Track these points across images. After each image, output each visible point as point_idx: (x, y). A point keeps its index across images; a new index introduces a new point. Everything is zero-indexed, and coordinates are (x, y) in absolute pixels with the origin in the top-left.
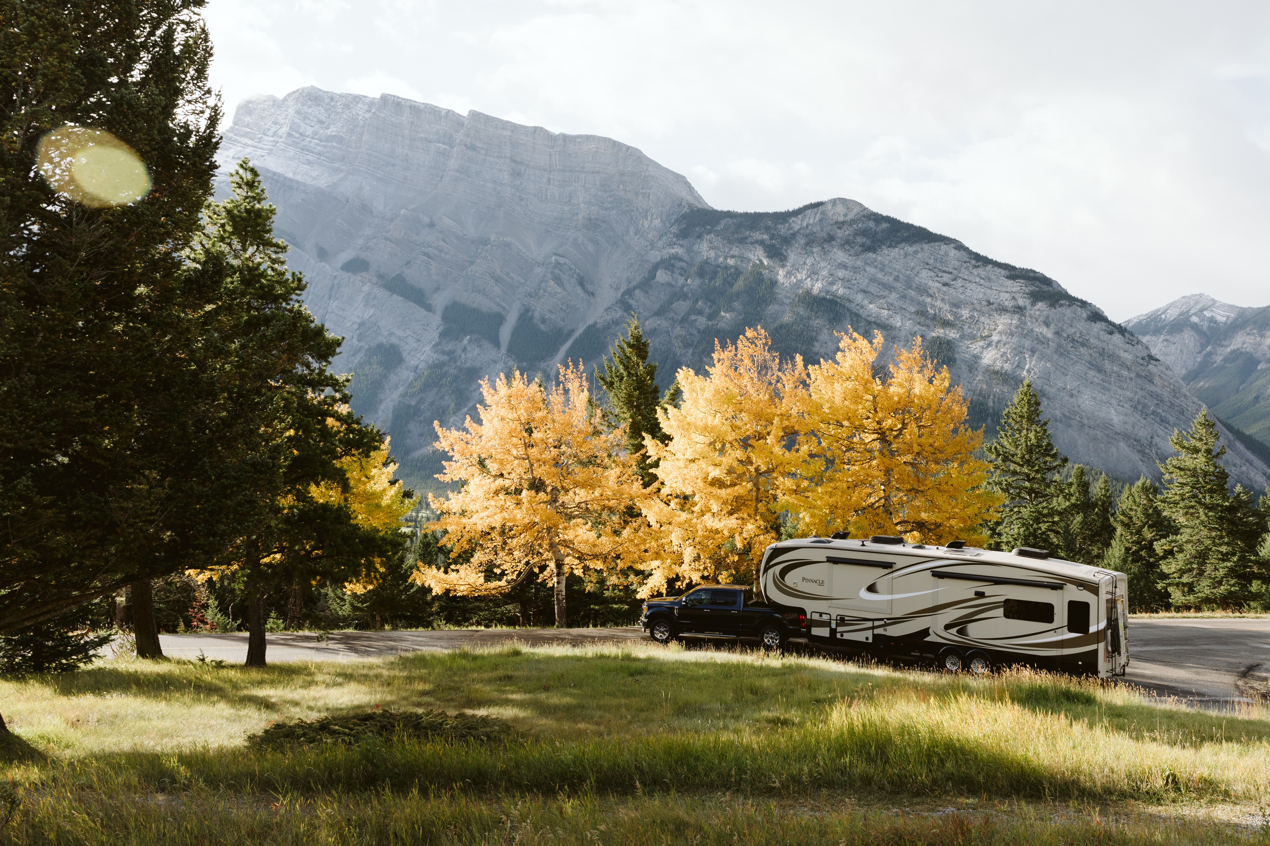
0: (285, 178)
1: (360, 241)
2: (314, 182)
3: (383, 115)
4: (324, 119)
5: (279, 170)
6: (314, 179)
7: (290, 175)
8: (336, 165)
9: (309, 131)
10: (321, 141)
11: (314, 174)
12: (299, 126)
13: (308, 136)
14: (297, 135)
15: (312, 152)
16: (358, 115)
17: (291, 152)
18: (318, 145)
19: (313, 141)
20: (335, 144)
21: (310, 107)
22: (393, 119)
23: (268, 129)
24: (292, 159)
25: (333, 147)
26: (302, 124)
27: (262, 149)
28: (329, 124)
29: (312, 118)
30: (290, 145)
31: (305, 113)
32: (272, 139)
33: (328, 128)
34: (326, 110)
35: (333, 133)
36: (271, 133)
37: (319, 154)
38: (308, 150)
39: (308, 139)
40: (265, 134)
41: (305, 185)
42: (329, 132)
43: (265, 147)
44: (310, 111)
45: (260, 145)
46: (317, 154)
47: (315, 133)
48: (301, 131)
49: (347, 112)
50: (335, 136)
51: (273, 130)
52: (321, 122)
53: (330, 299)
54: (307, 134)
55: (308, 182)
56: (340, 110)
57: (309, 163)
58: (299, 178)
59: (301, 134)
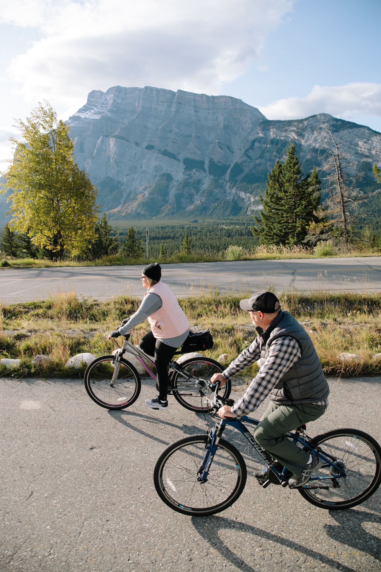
0: (115, 119)
3: (147, 94)
4: (124, 97)
8: (131, 113)
16: (137, 94)
17: (115, 110)
18: (123, 106)
19: (121, 105)
22: (150, 95)
23: (104, 102)
29: (119, 97)
30: (114, 108)
31: (117, 95)
32: (106, 106)
33: (126, 100)
34: (124, 94)
35: (128, 102)
37: (124, 109)
38: (120, 109)
39: (119, 105)
40: (103, 104)
42: (126, 102)
45: (102, 108)
49: (132, 94)
51: (106, 102)
53: (142, 159)
57: (121, 113)
59: (117, 103)
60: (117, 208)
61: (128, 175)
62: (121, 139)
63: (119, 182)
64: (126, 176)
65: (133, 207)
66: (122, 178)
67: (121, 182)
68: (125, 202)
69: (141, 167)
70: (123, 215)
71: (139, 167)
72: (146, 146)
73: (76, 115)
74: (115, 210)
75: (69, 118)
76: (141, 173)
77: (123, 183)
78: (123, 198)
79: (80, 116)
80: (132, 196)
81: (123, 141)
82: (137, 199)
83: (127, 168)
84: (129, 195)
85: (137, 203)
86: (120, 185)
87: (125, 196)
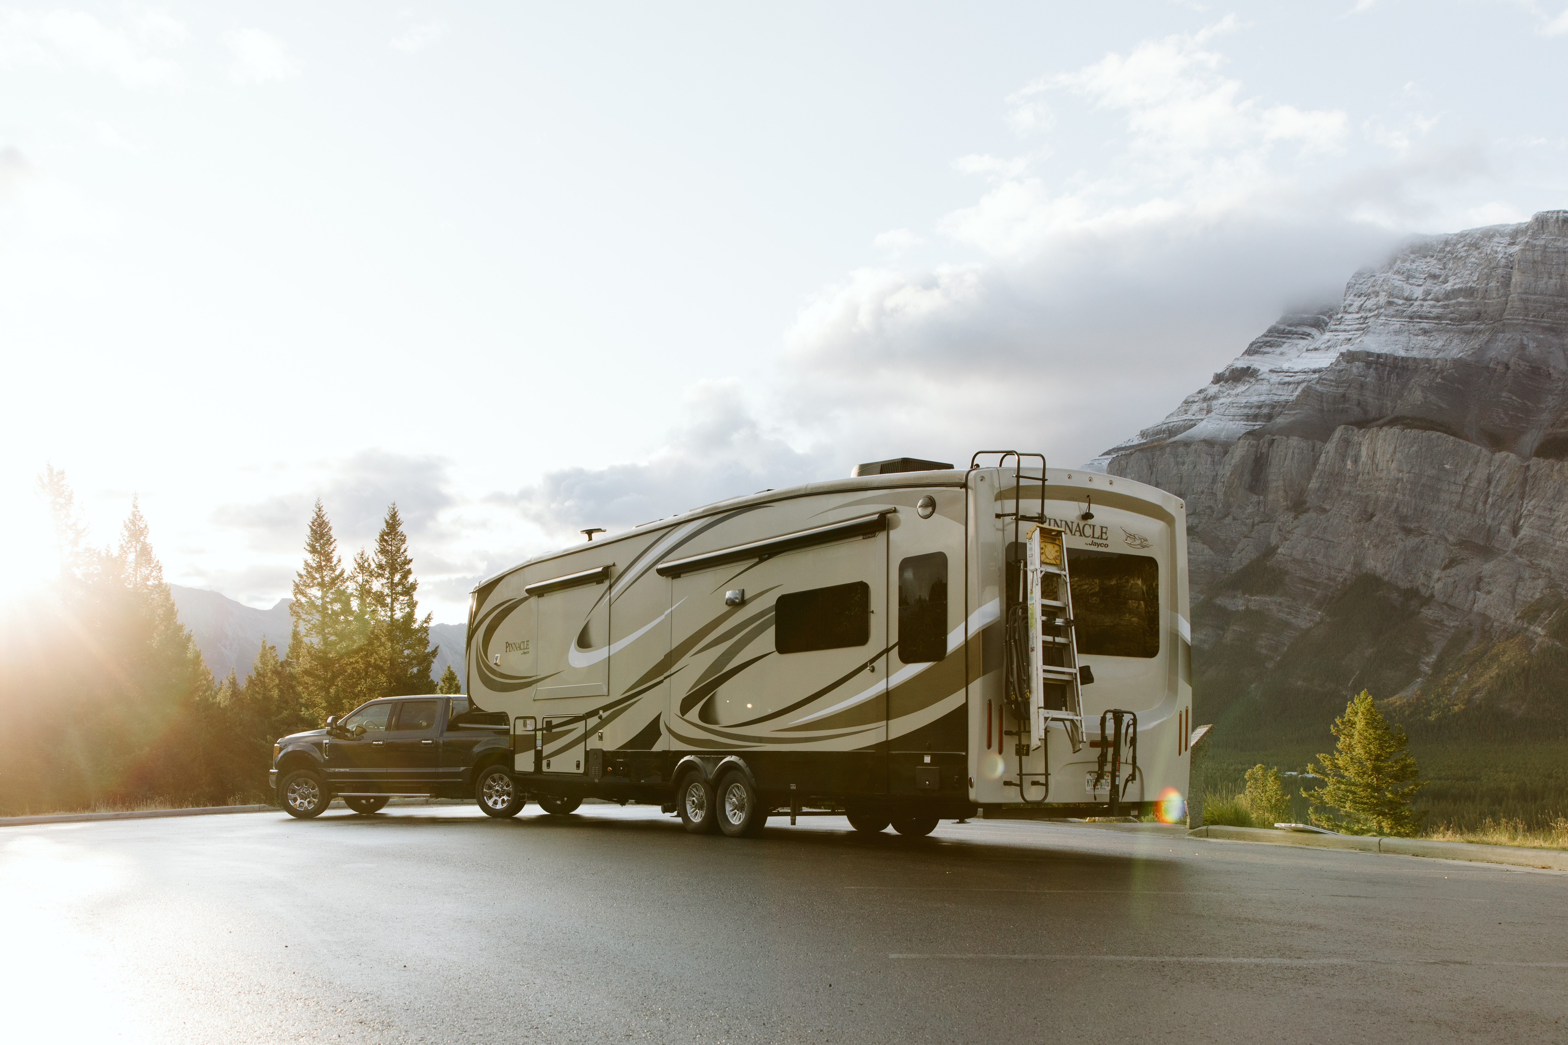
0: (1396, 358)
1: (1545, 417)
2: (1440, 355)
3: (1543, 242)
4: (1437, 272)
5: (1385, 350)
6: (1439, 351)
7: (1402, 353)
8: (1471, 326)
9: (1418, 292)
10: (1438, 300)
11: (1439, 344)
12: (1402, 290)
13: (1416, 300)
14: (1401, 302)
15: (1427, 318)
16: (1496, 252)
17: (1396, 324)
18: (1434, 306)
19: (1425, 303)
20: (1461, 300)
21: (1413, 261)
22: (1559, 244)
23: (1350, 305)
24: (1397, 333)
25: (1461, 304)
26: (1405, 286)
27: (1345, 331)
28: (1447, 276)
29: (1417, 275)
30: (1393, 316)
31: (1409, 270)
32: (1359, 316)
33: (1446, 281)
34: (1439, 260)
35: (1456, 287)
36: (1354, 308)
37: (1438, 317)
38: (1420, 317)
39: (1416, 303)
40: (1346, 312)
41: (1427, 361)
42: (1448, 286)
43: (1349, 328)
44: (1414, 266)
45: (1342, 327)
46: (1434, 318)
47: (1427, 293)
48: (1406, 294)
49: (1476, 253)
50: (1460, 290)
51: (1357, 304)
52: (1434, 277)
53: (1522, 498)
54: (1415, 296)
55: (1431, 357)
56: (1464, 254)
57: (1425, 332)
58: (1415, 354)
59: (1407, 299)
60: (1403, 694)
61: (1452, 563)
62: (1425, 429)
63: (1412, 593)
64: (1445, 568)
65: (1477, 690)
66: (1428, 576)
67: (1423, 590)
68: (1439, 668)
69: (1515, 530)
70: (1432, 718)
71: (1504, 529)
72: (1536, 445)
73: (1241, 364)
74: (1392, 699)
75: (1211, 378)
76: (1516, 551)
77: (1432, 596)
78: (1429, 653)
79: (1256, 366)
80: (1472, 647)
81: (1434, 435)
82: (1495, 658)
83: (1451, 538)
84: (1457, 642)
85: (1494, 671)
86: (1414, 603)
87: (1440, 646)
